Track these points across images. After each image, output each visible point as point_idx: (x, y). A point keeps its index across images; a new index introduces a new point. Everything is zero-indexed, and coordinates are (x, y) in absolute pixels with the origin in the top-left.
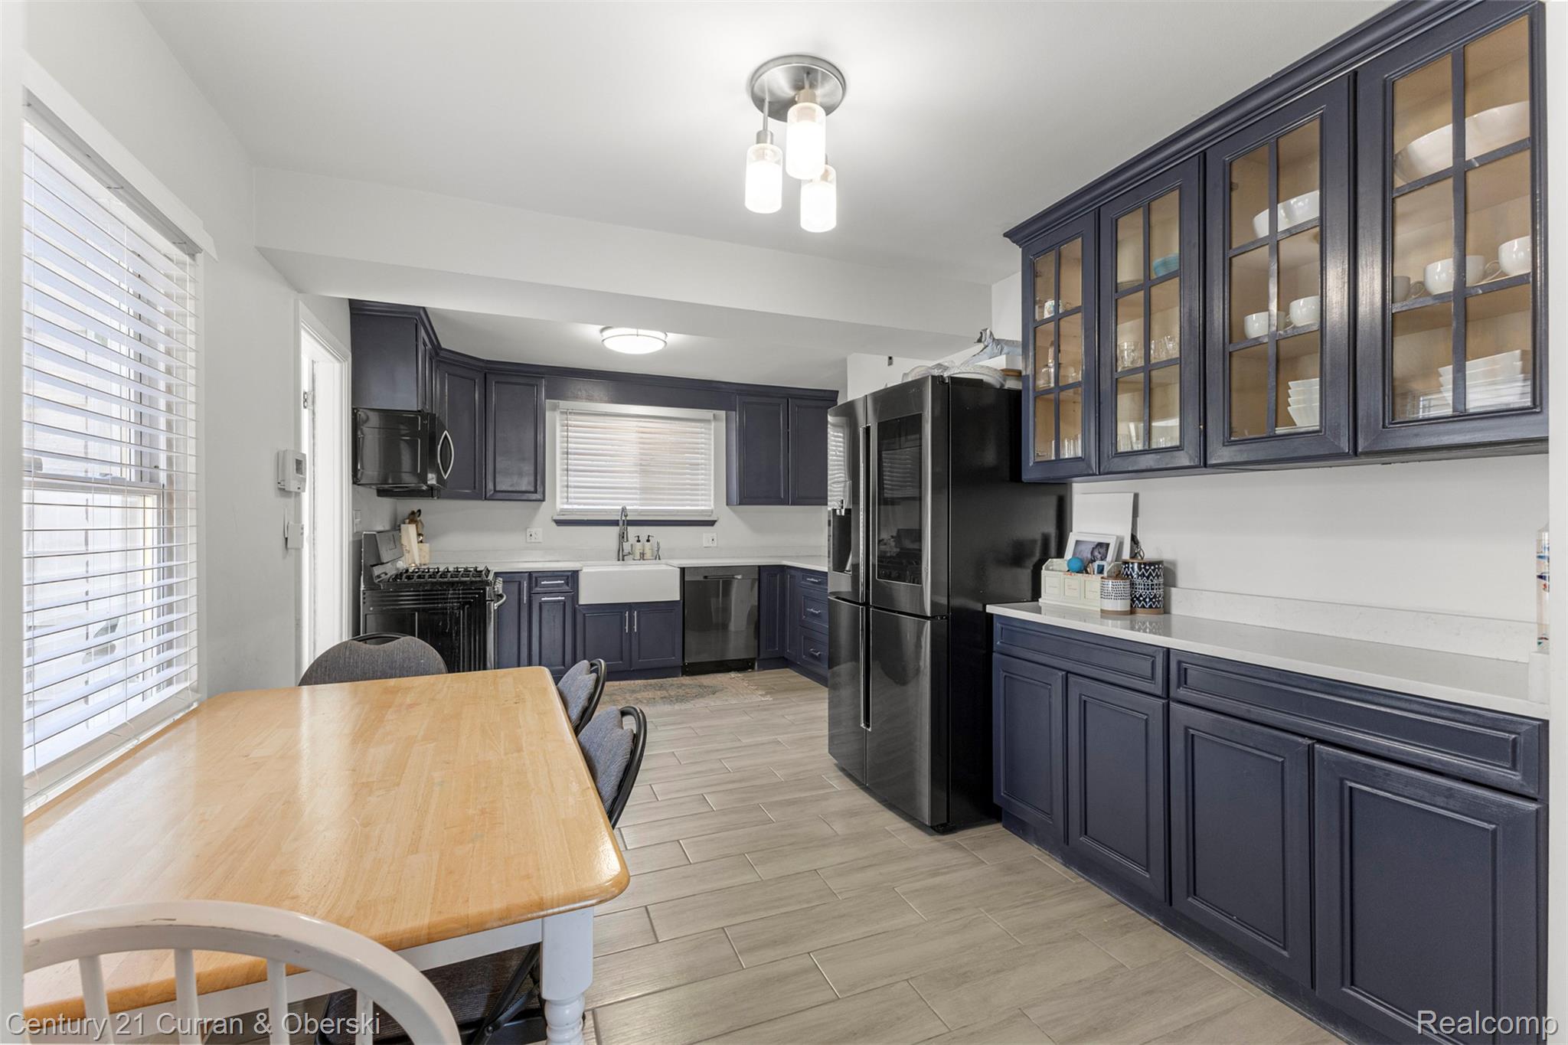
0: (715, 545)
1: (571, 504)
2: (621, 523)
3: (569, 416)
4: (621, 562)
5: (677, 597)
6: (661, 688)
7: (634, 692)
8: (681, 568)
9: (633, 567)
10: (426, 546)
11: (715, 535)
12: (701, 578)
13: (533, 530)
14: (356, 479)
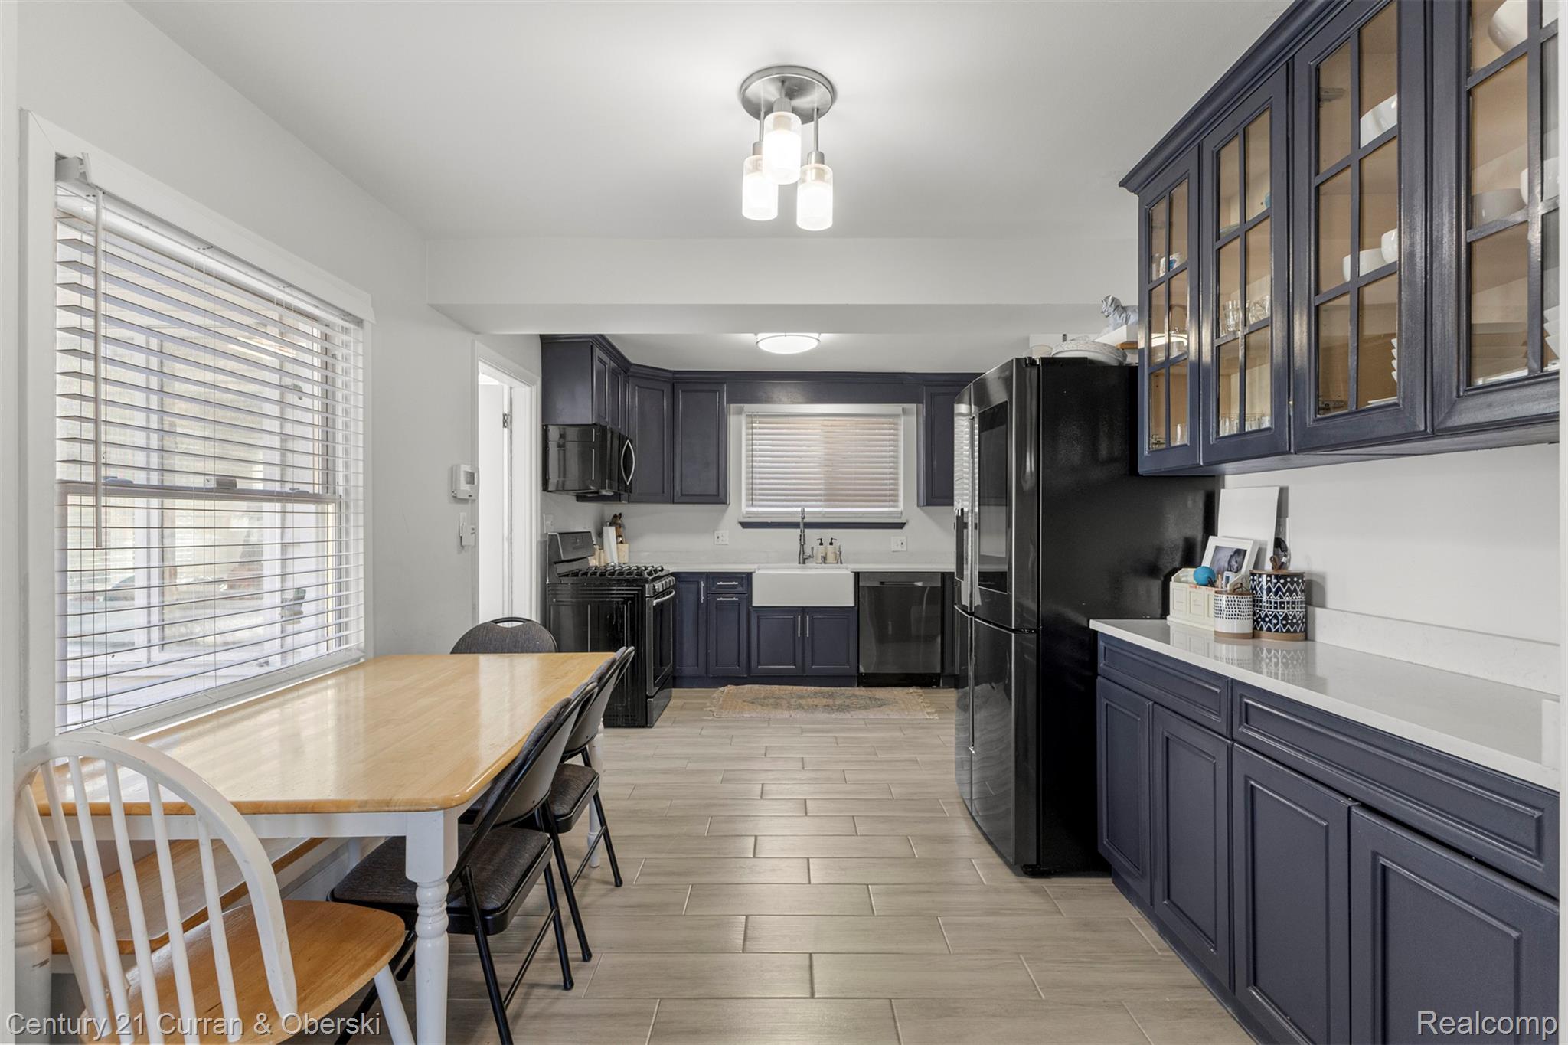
0: (904, 549)
1: (756, 506)
2: (802, 525)
3: (754, 419)
4: (802, 565)
5: (850, 602)
6: (831, 696)
7: (801, 697)
8: (855, 573)
9: (814, 570)
10: (625, 547)
11: (904, 538)
12: (876, 584)
13: (720, 532)
14: (545, 486)
